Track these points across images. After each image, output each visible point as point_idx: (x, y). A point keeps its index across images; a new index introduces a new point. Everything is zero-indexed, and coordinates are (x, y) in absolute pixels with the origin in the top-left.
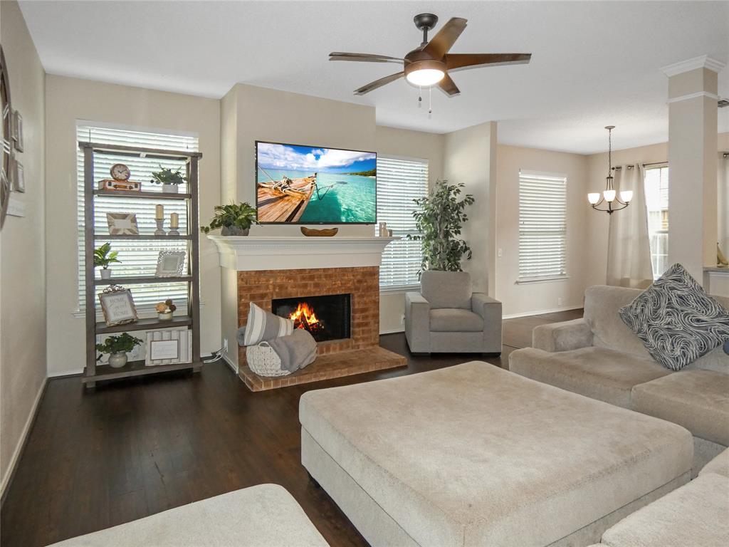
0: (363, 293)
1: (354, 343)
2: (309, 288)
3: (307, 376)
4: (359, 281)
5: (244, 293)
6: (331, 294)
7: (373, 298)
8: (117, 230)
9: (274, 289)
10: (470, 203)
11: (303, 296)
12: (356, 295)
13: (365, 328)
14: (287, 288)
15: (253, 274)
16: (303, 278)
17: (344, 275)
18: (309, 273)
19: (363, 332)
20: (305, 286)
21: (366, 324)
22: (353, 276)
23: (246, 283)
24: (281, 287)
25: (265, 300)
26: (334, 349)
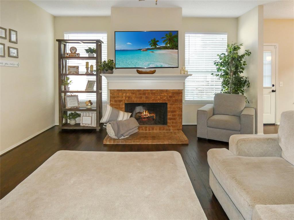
0: (173, 103)
1: (167, 128)
2: (143, 99)
3: (130, 141)
4: (170, 97)
5: (112, 99)
6: (154, 102)
7: (179, 106)
8: (71, 72)
9: (126, 98)
10: (249, 55)
11: (139, 102)
12: (168, 104)
13: (174, 121)
14: (132, 98)
15: (116, 91)
16: (140, 94)
17: (162, 93)
18: (143, 91)
19: (173, 123)
20: (141, 97)
21: (175, 119)
22: (167, 94)
23: (113, 95)
24: (129, 97)
25: (122, 103)
26: (156, 130)
